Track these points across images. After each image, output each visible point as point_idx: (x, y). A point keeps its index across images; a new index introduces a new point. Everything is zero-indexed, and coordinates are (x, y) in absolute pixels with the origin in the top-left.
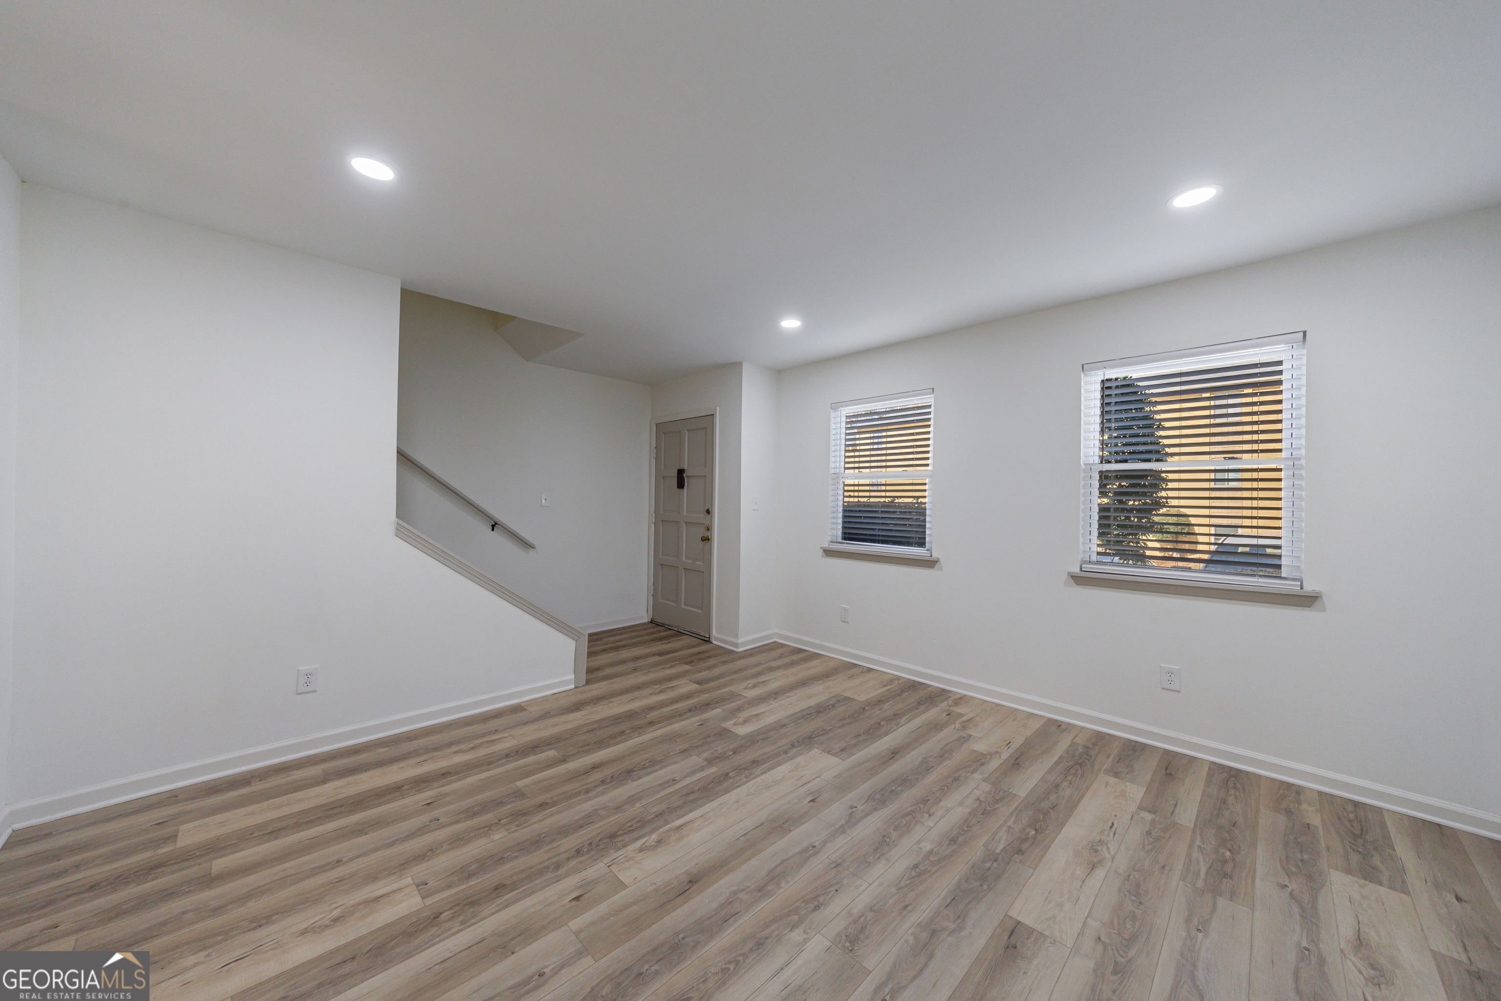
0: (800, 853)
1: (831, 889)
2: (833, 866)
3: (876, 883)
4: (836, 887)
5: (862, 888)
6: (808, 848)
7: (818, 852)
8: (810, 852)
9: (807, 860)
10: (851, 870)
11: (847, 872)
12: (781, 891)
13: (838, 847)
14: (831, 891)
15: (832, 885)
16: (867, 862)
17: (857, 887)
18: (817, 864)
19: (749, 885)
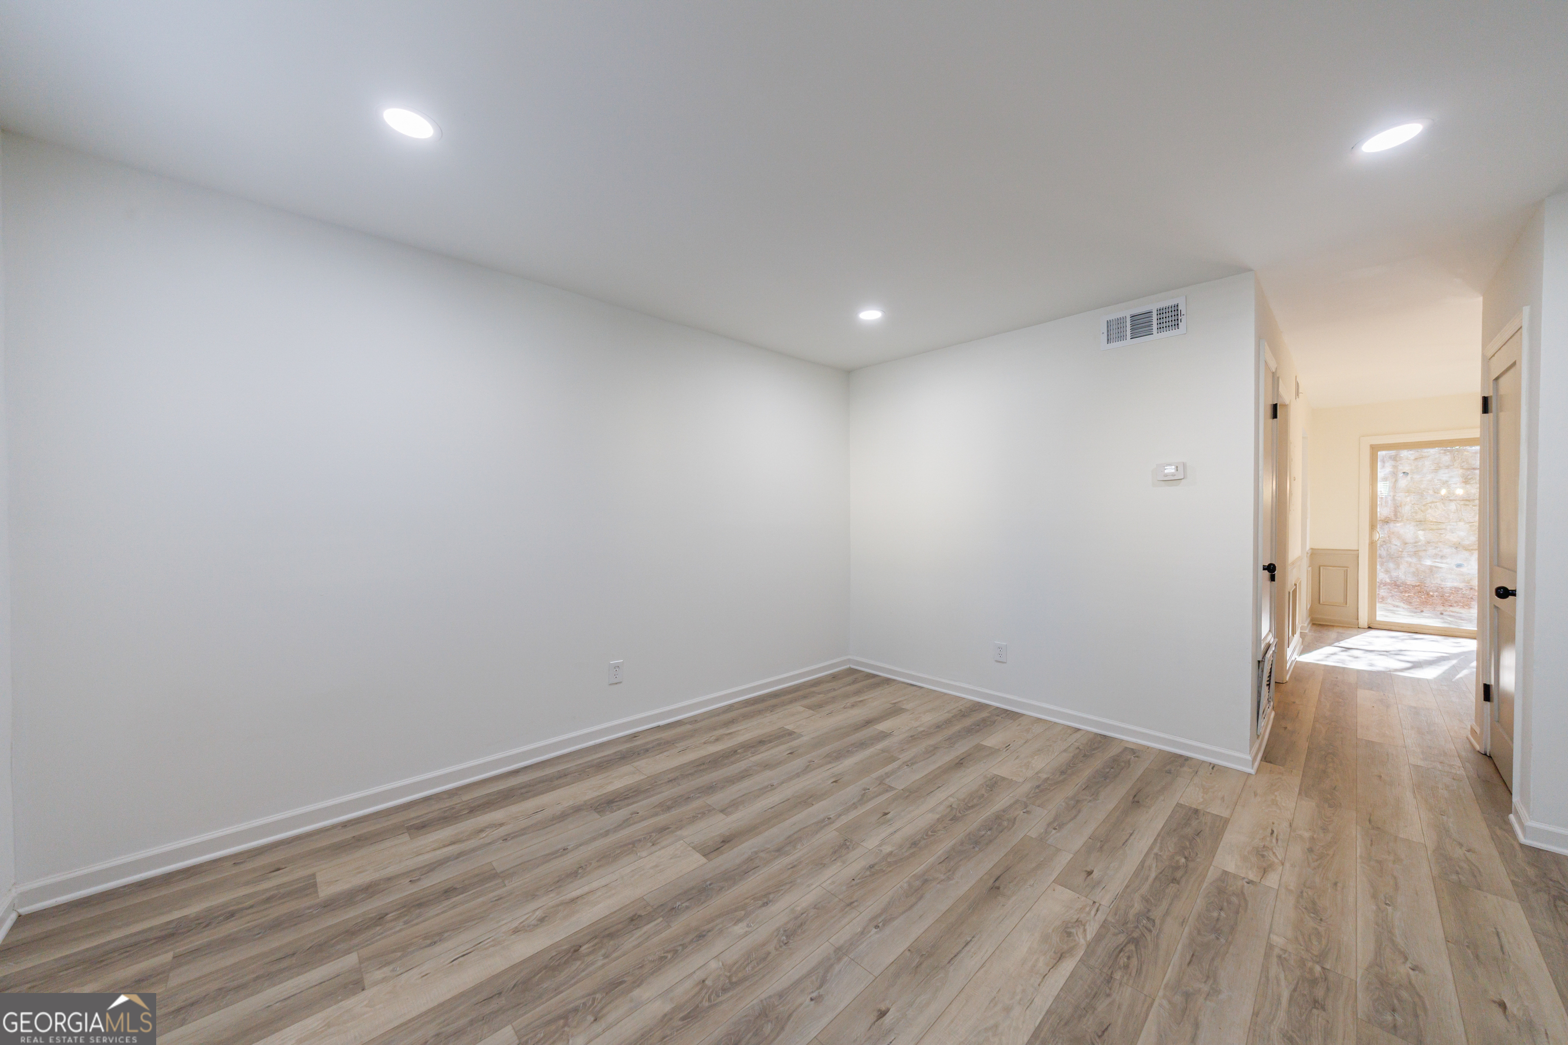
0: (892, 919)
1: (858, 881)
2: (855, 904)
3: (814, 886)
4: (854, 883)
5: (829, 882)
6: (884, 925)
7: (872, 919)
8: (880, 922)
9: (884, 910)
10: (837, 899)
11: (841, 897)
12: (907, 879)
13: (847, 926)
14: (859, 879)
15: (856, 885)
16: (818, 909)
17: (833, 883)
18: (872, 906)
19: (938, 885)
